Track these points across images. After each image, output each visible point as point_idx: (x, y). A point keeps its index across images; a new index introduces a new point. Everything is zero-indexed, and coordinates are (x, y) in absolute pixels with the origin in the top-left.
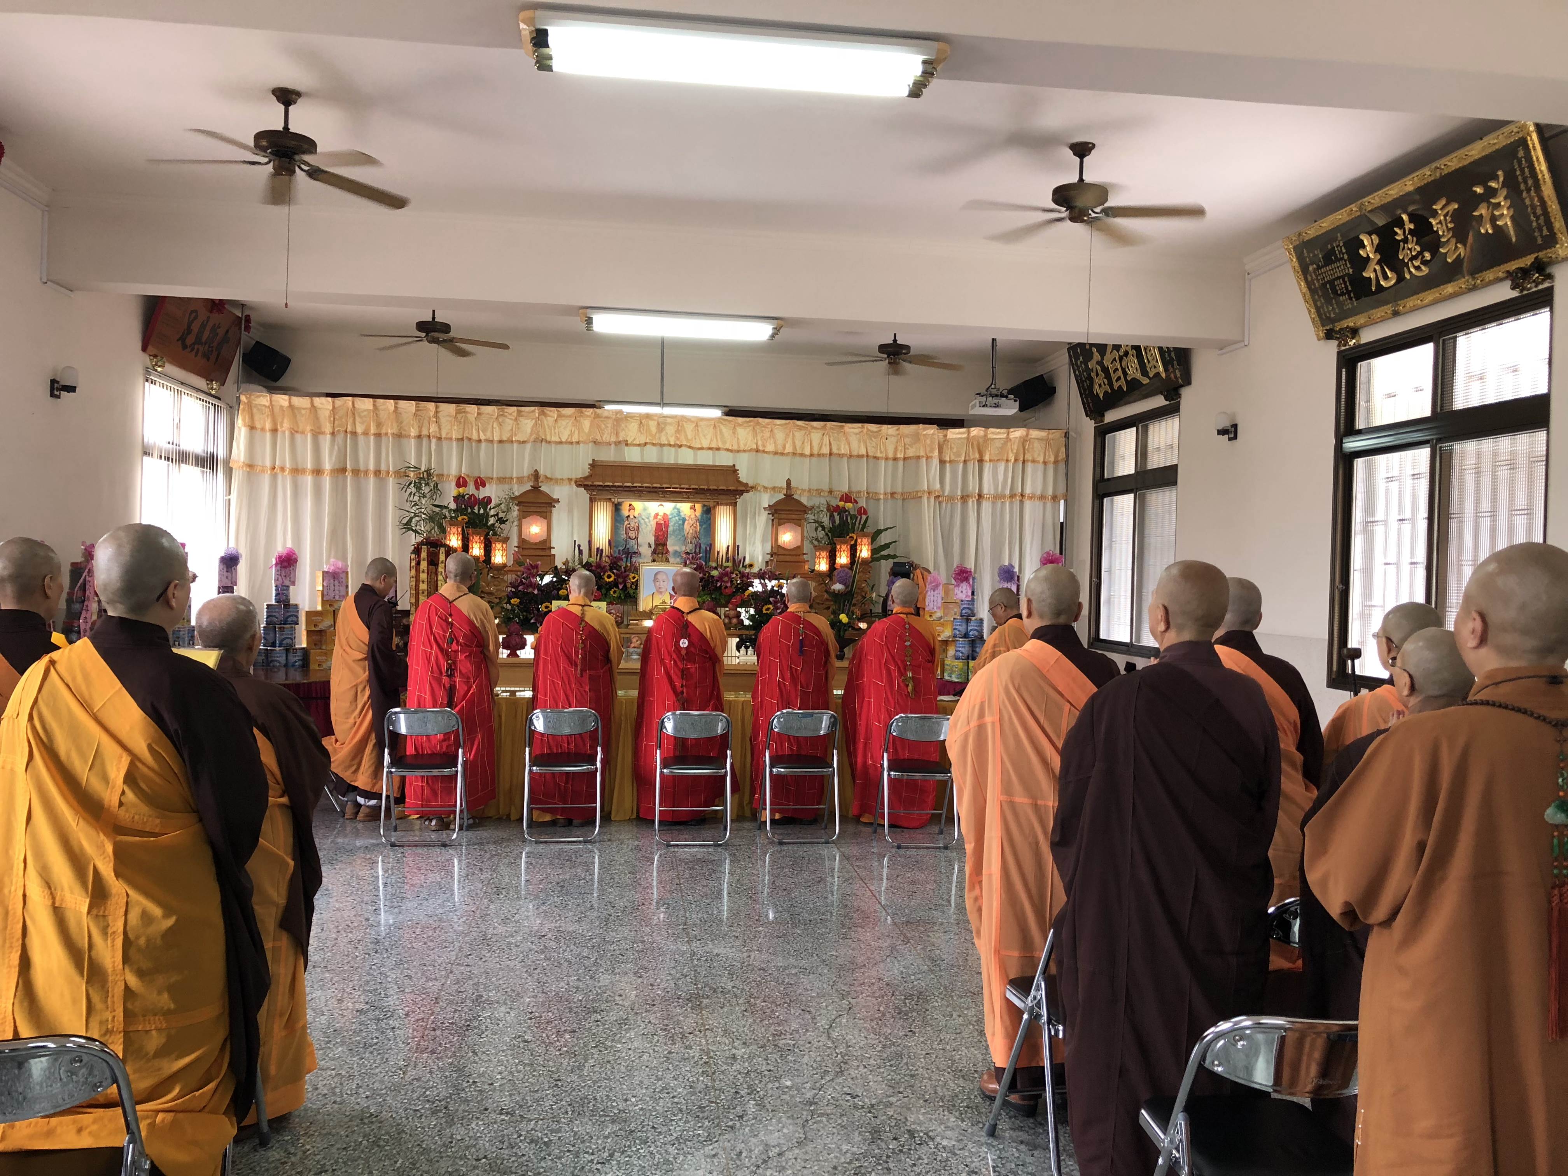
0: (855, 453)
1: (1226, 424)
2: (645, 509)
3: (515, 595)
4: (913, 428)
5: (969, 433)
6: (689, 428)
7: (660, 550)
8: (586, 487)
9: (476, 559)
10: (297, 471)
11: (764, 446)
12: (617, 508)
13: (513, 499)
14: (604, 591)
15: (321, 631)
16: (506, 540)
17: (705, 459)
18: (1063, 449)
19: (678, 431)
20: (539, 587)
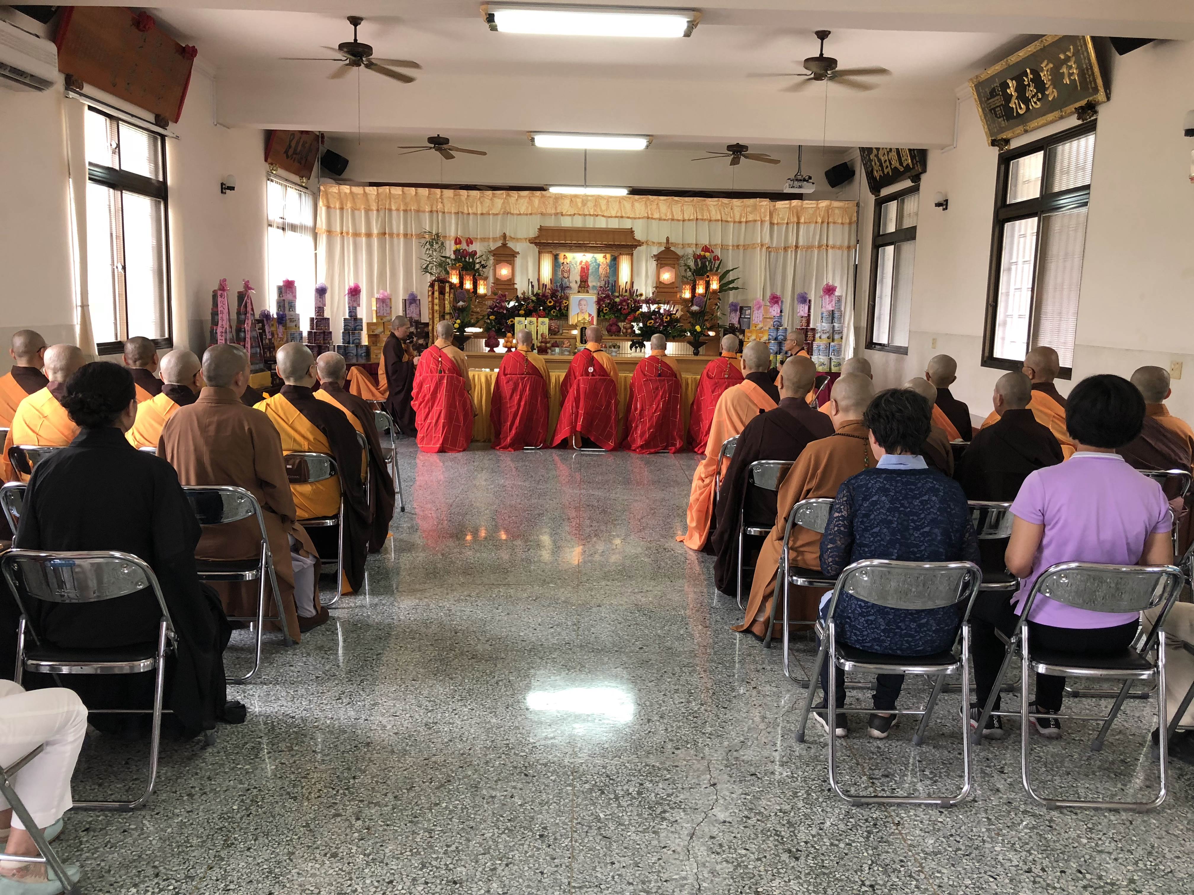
0: (713, 218)
1: (940, 199)
2: (574, 258)
3: (492, 313)
4: (752, 201)
5: (790, 204)
6: (603, 203)
7: (584, 285)
8: (536, 244)
9: (468, 291)
10: (356, 235)
11: (652, 214)
12: (556, 258)
13: (490, 252)
14: (547, 311)
15: (376, 335)
16: (486, 279)
17: (614, 224)
18: (855, 214)
19: (595, 206)
20: (507, 309)
